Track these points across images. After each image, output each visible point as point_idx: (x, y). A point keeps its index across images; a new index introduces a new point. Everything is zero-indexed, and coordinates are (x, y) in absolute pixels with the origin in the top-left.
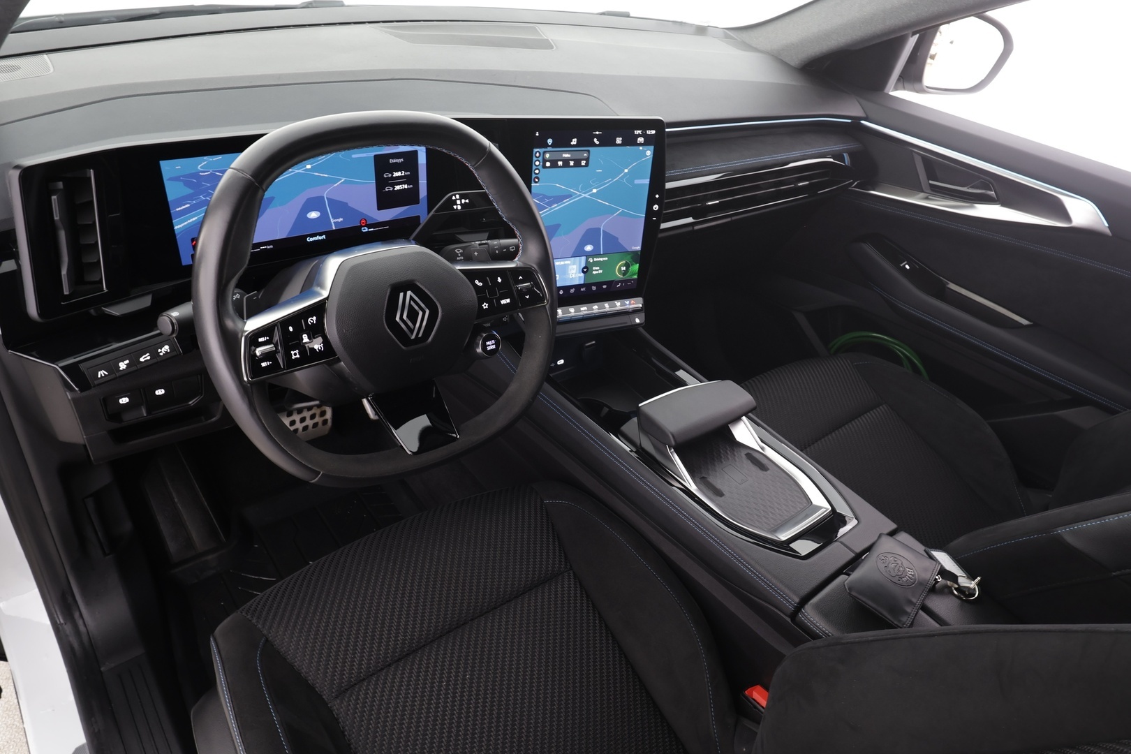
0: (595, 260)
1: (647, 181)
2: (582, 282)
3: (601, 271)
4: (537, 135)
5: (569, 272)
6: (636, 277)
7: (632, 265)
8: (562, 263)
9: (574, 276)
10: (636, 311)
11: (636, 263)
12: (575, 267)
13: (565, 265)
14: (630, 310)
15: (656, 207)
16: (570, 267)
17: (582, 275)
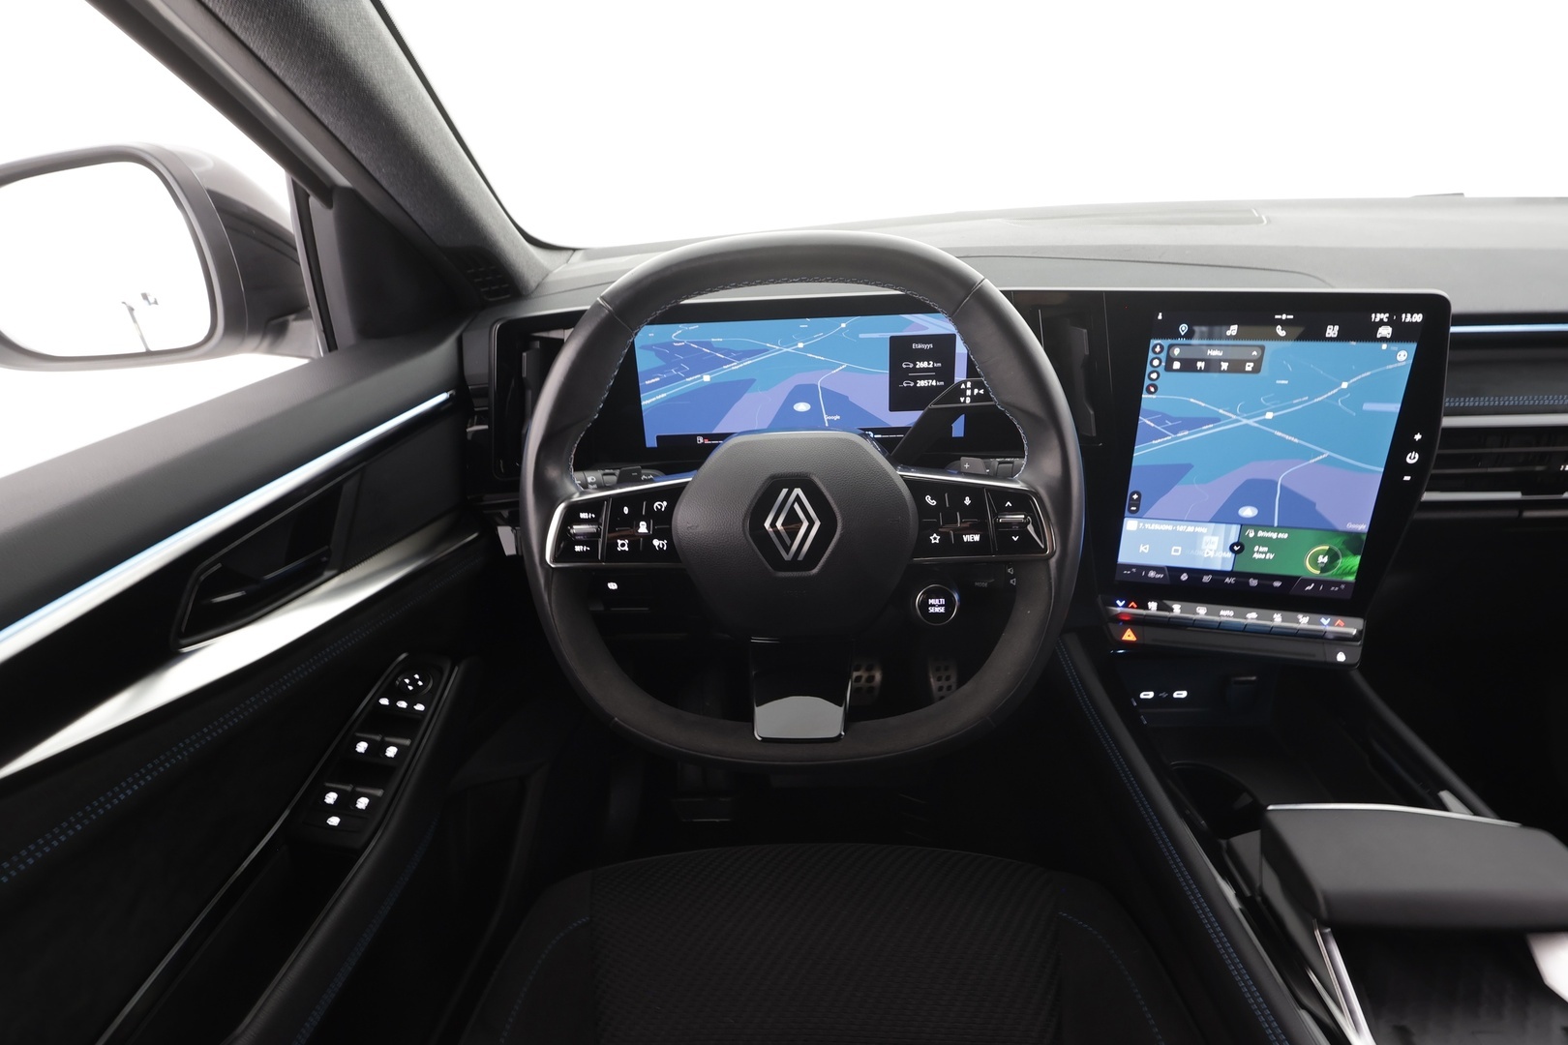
0: (1261, 534)
1: (1395, 408)
2: (1228, 568)
3: (1270, 556)
4: (1160, 317)
5: (1203, 547)
6: (1351, 578)
7: (1344, 556)
8: (1190, 529)
9: (1211, 554)
10: (1341, 640)
11: (1355, 554)
12: (1216, 539)
13: (1195, 534)
14: (1331, 636)
15: (1412, 458)
16: (1206, 539)
17: (1230, 555)
